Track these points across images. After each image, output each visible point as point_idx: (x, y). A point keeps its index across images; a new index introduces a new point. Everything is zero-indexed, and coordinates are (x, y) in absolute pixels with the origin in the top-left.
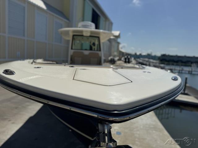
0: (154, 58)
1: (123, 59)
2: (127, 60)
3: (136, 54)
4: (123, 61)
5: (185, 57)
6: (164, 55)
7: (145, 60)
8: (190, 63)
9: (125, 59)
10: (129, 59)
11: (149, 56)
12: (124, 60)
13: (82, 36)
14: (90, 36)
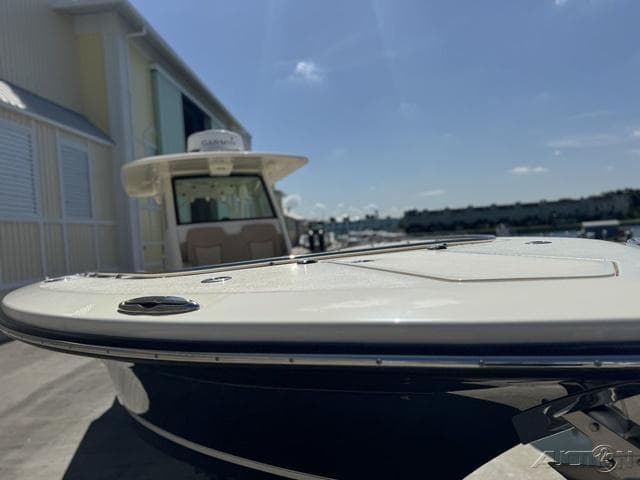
0: (388, 224)
1: (303, 240)
2: (317, 243)
3: (333, 220)
4: (304, 246)
5: (471, 210)
6: (411, 214)
7: (365, 236)
8: (488, 225)
9: (311, 239)
10: (321, 238)
11: (372, 223)
12: (308, 244)
13: (207, 176)
14: (232, 175)
